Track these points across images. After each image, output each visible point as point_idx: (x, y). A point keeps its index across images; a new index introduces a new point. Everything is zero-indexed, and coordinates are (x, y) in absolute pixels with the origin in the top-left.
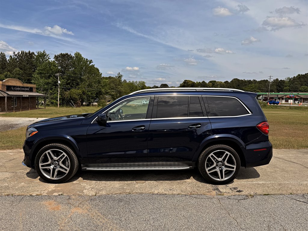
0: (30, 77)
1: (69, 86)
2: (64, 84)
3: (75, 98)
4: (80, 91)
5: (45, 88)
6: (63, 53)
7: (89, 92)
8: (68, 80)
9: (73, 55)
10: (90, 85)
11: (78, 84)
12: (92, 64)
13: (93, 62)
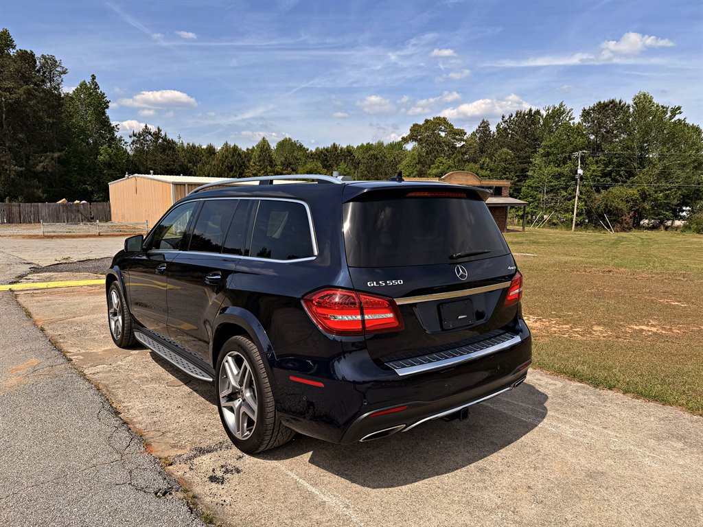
0: (526, 165)
1: (608, 179)
2: (596, 175)
3: (617, 208)
4: (634, 192)
5: (552, 186)
6: (602, 102)
7: (661, 191)
8: (606, 166)
9: (630, 102)
10: (665, 174)
11: (631, 174)
12: (677, 117)
13: (680, 113)
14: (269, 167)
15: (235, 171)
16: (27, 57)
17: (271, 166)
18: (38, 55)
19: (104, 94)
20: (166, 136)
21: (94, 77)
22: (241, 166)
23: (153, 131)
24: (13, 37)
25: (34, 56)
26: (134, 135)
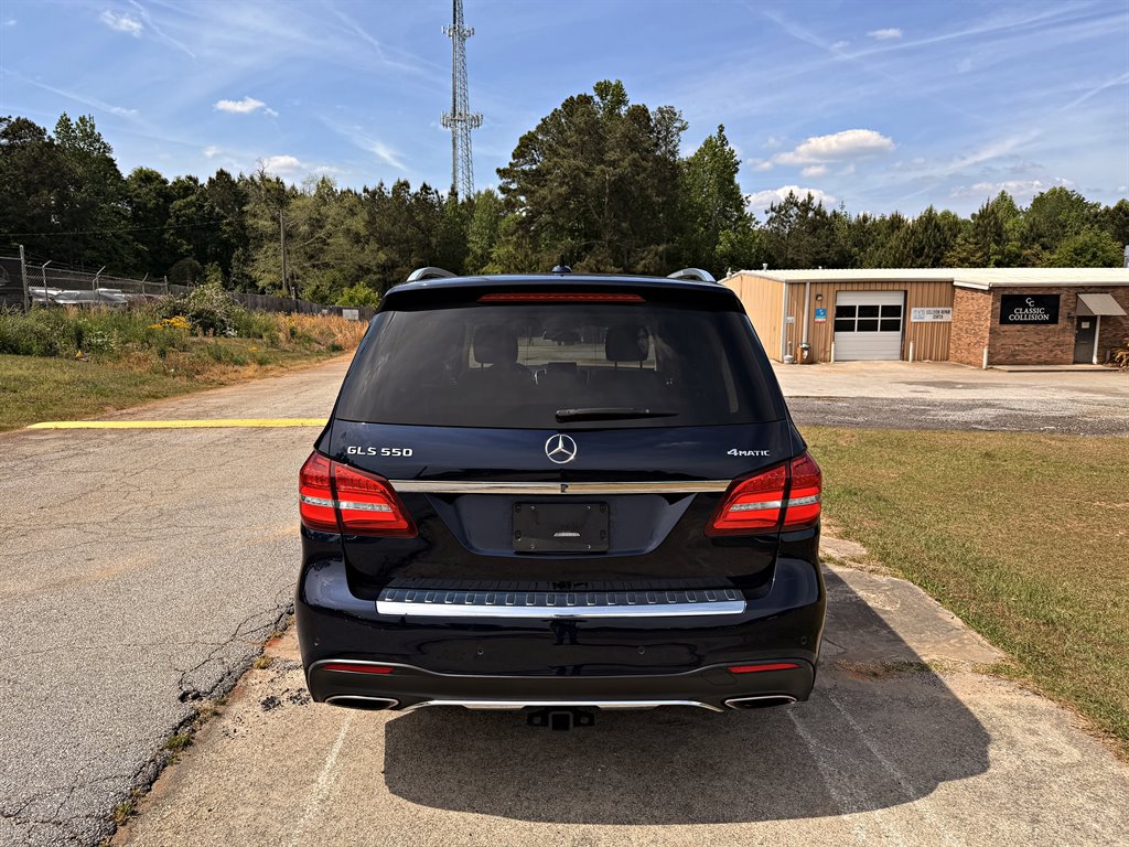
14: (993, 246)
15: (928, 256)
16: (640, 114)
17: (997, 243)
18: (652, 109)
19: (733, 152)
20: (820, 205)
21: (721, 128)
22: (939, 247)
23: (800, 201)
24: (627, 90)
25: (646, 111)
26: (773, 209)
